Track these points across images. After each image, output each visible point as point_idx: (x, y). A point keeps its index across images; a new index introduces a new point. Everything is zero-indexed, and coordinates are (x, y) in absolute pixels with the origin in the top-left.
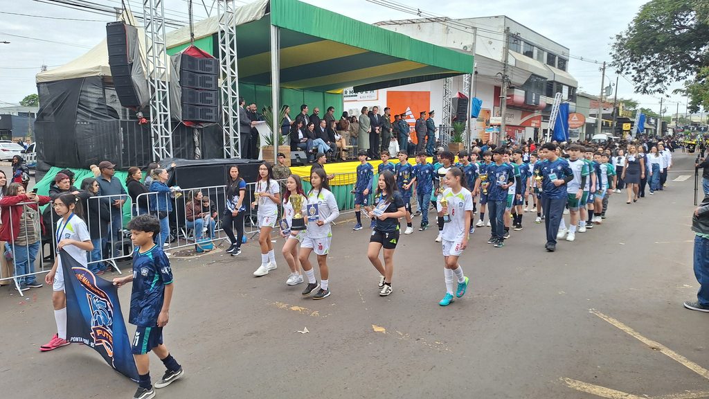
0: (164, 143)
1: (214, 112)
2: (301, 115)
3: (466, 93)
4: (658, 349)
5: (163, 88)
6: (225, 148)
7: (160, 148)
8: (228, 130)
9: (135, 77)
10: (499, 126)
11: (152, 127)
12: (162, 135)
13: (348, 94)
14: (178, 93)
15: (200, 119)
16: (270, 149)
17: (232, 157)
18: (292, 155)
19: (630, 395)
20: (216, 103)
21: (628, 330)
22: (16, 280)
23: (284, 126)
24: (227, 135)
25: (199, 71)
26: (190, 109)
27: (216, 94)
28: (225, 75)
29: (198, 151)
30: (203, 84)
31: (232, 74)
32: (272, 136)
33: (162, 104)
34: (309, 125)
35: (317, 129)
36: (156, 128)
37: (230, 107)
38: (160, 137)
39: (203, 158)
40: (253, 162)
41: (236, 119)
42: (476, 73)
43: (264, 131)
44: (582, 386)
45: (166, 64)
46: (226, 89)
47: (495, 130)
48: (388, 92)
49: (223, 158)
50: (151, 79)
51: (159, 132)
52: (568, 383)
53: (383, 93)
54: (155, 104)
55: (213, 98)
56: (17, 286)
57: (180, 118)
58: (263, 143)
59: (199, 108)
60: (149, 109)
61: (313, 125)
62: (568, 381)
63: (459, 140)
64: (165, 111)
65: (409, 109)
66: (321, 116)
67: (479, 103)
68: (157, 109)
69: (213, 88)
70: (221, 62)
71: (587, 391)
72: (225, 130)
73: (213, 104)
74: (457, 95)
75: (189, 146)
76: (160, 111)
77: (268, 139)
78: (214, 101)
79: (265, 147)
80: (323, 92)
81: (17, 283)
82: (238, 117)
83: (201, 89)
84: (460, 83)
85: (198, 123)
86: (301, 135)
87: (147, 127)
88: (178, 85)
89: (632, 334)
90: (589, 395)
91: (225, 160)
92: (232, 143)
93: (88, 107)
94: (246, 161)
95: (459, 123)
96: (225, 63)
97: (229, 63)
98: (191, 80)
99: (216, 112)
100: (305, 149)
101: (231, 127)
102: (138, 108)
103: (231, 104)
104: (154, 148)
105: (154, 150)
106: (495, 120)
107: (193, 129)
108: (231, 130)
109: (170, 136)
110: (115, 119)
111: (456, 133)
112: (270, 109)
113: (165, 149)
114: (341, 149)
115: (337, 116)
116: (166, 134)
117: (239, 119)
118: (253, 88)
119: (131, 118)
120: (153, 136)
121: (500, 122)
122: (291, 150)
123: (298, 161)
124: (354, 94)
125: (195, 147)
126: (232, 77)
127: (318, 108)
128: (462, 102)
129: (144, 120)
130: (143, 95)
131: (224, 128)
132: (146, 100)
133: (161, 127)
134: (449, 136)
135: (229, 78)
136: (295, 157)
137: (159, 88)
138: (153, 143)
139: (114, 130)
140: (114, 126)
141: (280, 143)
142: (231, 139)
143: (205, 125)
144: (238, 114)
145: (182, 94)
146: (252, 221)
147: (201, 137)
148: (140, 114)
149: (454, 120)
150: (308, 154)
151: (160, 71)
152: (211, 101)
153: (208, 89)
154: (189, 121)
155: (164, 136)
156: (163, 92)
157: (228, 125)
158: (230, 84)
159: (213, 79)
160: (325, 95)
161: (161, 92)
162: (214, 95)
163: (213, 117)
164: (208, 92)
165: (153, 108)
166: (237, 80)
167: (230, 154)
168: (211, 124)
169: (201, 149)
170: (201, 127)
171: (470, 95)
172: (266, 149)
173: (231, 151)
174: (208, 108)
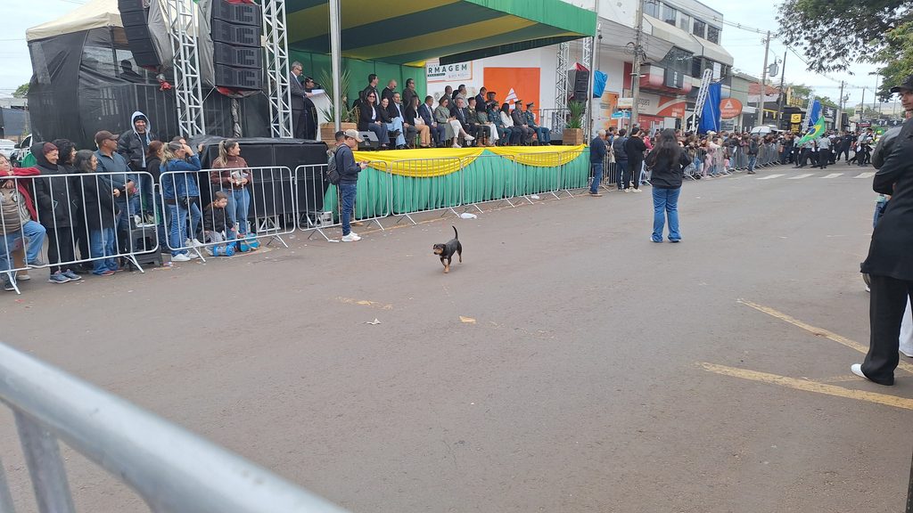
0: (194, 116)
1: (256, 75)
3: (586, 64)
4: (824, 335)
5: (190, 42)
6: (272, 125)
7: (189, 122)
8: (276, 101)
9: (152, 26)
10: (630, 109)
11: (177, 94)
12: (190, 104)
13: (433, 72)
14: (211, 50)
15: (241, 86)
16: (329, 126)
17: (281, 134)
19: (785, 378)
20: (259, 64)
22: (10, 275)
24: (273, 106)
25: (236, 21)
26: (225, 72)
27: (259, 53)
28: (269, 28)
29: (238, 129)
30: (241, 38)
31: (279, 26)
32: (333, 110)
33: (189, 64)
36: (183, 95)
37: (278, 72)
38: (188, 106)
39: (244, 136)
42: (600, 37)
43: (322, 104)
44: (724, 370)
45: (192, 10)
46: (272, 47)
47: (625, 116)
48: (486, 70)
50: (174, 31)
51: (186, 101)
52: (706, 367)
53: (479, 65)
54: (180, 64)
55: (255, 58)
56: (13, 283)
57: (213, 83)
58: (322, 119)
59: (238, 71)
60: (173, 71)
61: (386, 100)
62: (706, 365)
63: (577, 125)
64: (193, 73)
65: (512, 91)
67: (604, 78)
69: (254, 44)
70: (264, 10)
71: (729, 374)
72: (271, 103)
73: (255, 66)
74: (574, 67)
75: (226, 122)
76: (187, 73)
77: (327, 113)
78: (256, 61)
79: (324, 125)
80: (401, 65)
81: (11, 279)
82: (288, 84)
83: (239, 46)
84: (577, 52)
85: (237, 90)
87: (170, 94)
88: (209, 38)
89: (791, 322)
90: (733, 378)
91: (273, 140)
92: (281, 119)
93: (94, 69)
94: (300, 141)
95: (577, 104)
96: (269, 12)
97: (274, 13)
98: (225, 32)
99: (260, 77)
101: (280, 99)
102: (158, 68)
103: (278, 67)
104: (180, 123)
105: (180, 124)
106: (624, 101)
107: (231, 99)
108: (279, 101)
109: (201, 106)
110: (129, 83)
111: (574, 117)
113: (195, 124)
116: (196, 103)
117: (289, 87)
118: (309, 57)
119: (150, 82)
120: (179, 106)
121: (631, 105)
123: (367, 144)
124: (441, 72)
125: (233, 123)
126: (279, 32)
128: (581, 76)
129: (167, 84)
130: (165, 51)
131: (270, 99)
132: (168, 58)
133: (189, 94)
134: (564, 123)
137: (184, 42)
138: (180, 116)
139: (129, 97)
140: (128, 91)
141: (342, 120)
142: (279, 113)
144: (288, 81)
145: (215, 51)
146: (308, 218)
147: (242, 111)
148: (161, 77)
149: (571, 100)
151: (185, 21)
152: (252, 62)
153: (248, 45)
154: (225, 87)
155: (193, 106)
156: (190, 47)
157: (275, 95)
158: (276, 40)
159: (254, 31)
160: (403, 69)
161: (187, 48)
162: (255, 54)
163: (257, 84)
164: (249, 49)
165: (178, 69)
166: (285, 34)
167: (278, 133)
168: (253, 92)
169: (241, 125)
170: (241, 97)
171: (591, 68)
172: (325, 128)
173: (281, 128)
174: (249, 70)
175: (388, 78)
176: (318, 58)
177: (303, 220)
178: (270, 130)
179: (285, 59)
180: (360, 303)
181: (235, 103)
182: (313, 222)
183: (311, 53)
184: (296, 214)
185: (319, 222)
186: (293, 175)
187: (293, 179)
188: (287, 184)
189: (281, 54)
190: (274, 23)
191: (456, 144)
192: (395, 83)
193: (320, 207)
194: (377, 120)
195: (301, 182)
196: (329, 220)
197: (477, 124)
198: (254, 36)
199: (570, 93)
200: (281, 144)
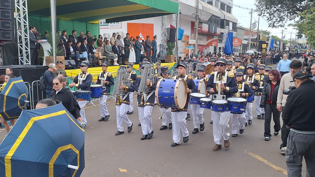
1: (11, 34)
2: (72, 36)
3: (175, 25)
4: (282, 171)
6: (19, 58)
8: (21, 46)
10: (194, 45)
13: (103, 24)
15: (3, 39)
16: (50, 58)
17: (25, 64)
18: (66, 62)
20: (13, 28)
21: (265, 161)
24: (20, 49)
27: (13, 23)
28: (18, 10)
30: (3, 15)
31: (24, 9)
32: (52, 50)
34: (78, 43)
35: (82, 45)
37: (23, 31)
39: (4, 64)
40: (39, 67)
41: (27, 39)
42: (180, 13)
43: (46, 47)
46: (20, 19)
47: (192, 48)
48: (128, 24)
49: (18, 64)
53: (125, 24)
55: (10, 25)
58: (46, 54)
63: (171, 53)
65: (141, 34)
67: (183, 31)
69: (11, 18)
73: (11, 29)
74: (169, 27)
77: (49, 52)
78: (11, 27)
79: (47, 57)
80: (86, 23)
82: (28, 37)
85: (1, 41)
86: (72, 50)
89: (267, 164)
91: (20, 66)
92: (25, 55)
94: (34, 66)
95: (171, 43)
96: (18, 2)
97: (21, 2)
99: (13, 34)
100: (75, 58)
101: (24, 44)
106: (192, 42)
108: (23, 46)
111: (170, 49)
114: (99, 59)
118: (39, 19)
121: (195, 43)
122: (65, 59)
123: (70, 66)
124: (106, 24)
126: (23, 11)
127: (83, 32)
128: (172, 31)
131: (19, 45)
134: (165, 51)
135: (21, 12)
136: (68, 64)
141: (58, 55)
142: (23, 52)
143: (5, 43)
144: (28, 36)
147: (3, 51)
149: (168, 41)
150: (77, 62)
152: (9, 27)
153: (7, 19)
157: (21, 43)
158: (22, 16)
159: (11, 13)
162: (11, 23)
163: (11, 38)
164: (7, 21)
166: (27, 13)
167: (23, 62)
168: (9, 42)
169: (2, 59)
170: (3, 44)
171: (177, 27)
172: (48, 58)
173: (24, 59)
174: (7, 31)
176: (45, 19)
179: (26, 25)
183: (40, 17)
186: (31, 86)
187: (31, 88)
189: (25, 23)
190: (21, 7)
191: (116, 63)
198: (10, 15)
199: (168, 38)
200: (24, 68)
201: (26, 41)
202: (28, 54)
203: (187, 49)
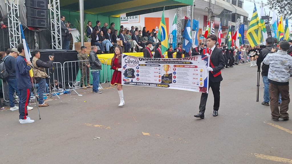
0: (17, 40)
1: (46, 22)
2: (97, 26)
3: (189, 16)
5: (15, 7)
6: (53, 43)
7: (14, 42)
8: (54, 33)
11: (9, 30)
12: (15, 35)
13: (123, 19)
14: (25, 10)
15: (38, 26)
16: (79, 44)
17: (57, 48)
20: (47, 16)
23: (87, 30)
24: (53, 35)
26: (31, 20)
27: (47, 12)
29: (37, 45)
30: (39, 5)
32: (80, 37)
33: (15, 17)
36: (12, 31)
37: (55, 20)
38: (14, 36)
39: (40, 48)
41: (59, 27)
42: (195, 6)
43: (75, 34)
44: (264, 157)
46: (53, 9)
48: (146, 18)
49: (51, 48)
50: (8, 2)
51: (13, 33)
52: (256, 155)
53: (142, 17)
54: (11, 17)
55: (45, 14)
57: (26, 25)
58: (75, 41)
59: (37, 19)
60: (7, 19)
62: (256, 154)
65: (157, 27)
66: (108, 28)
67: (197, 22)
68: (12, 19)
69: (45, 8)
71: (267, 159)
72: (52, 33)
73: (45, 17)
74: (184, 18)
75: (32, 41)
76: (14, 21)
77: (78, 38)
78: (45, 16)
80: (109, 17)
82: (60, 25)
83: (38, 9)
84: (185, 12)
85: (36, 28)
87: (6, 30)
88: (25, 6)
89: (289, 132)
90: (269, 161)
91: (53, 50)
92: (57, 41)
94: (65, 51)
101: (56, 32)
103: (55, 17)
105: (10, 43)
107: (34, 32)
108: (56, 33)
109: (20, 36)
112: (79, 22)
114: (120, 46)
115: (117, 28)
116: (18, 34)
118: (69, 13)
120: (10, 35)
122: (91, 46)
124: (126, 19)
125: (35, 43)
126: (56, 2)
128: (186, 22)
129: (4, 26)
130: (4, 11)
131: (52, 32)
132: (6, 15)
133: (15, 30)
135: (54, 3)
137: (13, 7)
138: (10, 40)
141: (85, 41)
142: (56, 38)
145: (27, 11)
146: (69, 86)
147: (39, 37)
148: (2, 22)
152: (44, 16)
153: (42, 8)
154: (31, 27)
155: (16, 35)
156: (15, 9)
157: (54, 30)
158: (55, 6)
159: (45, 3)
160: (110, 17)
161: (14, 10)
162: (45, 12)
163: (46, 25)
164: (42, 10)
165: (9, 19)
166: (59, 4)
167: (55, 47)
168: (44, 29)
169: (38, 44)
170: (39, 31)
171: (191, 19)
172: (77, 44)
173: (56, 45)
174: (43, 19)
175: (104, 22)
176: (73, 13)
177: (67, 85)
178: (51, 45)
179: (59, 14)
180: (95, 126)
181: (36, 34)
182: (71, 86)
183: (69, 11)
184: (64, 82)
185: (74, 86)
186: (63, 66)
187: (63, 68)
188: (60, 69)
189: (57, 12)
191: (134, 51)
192: (107, 24)
193: (75, 79)
194: (99, 40)
195: (66, 69)
196: (78, 85)
197: (143, 42)
198: (45, 5)
199: (182, 29)
200: (57, 52)
201: (58, 29)
202: (59, 40)
203: (200, 39)
